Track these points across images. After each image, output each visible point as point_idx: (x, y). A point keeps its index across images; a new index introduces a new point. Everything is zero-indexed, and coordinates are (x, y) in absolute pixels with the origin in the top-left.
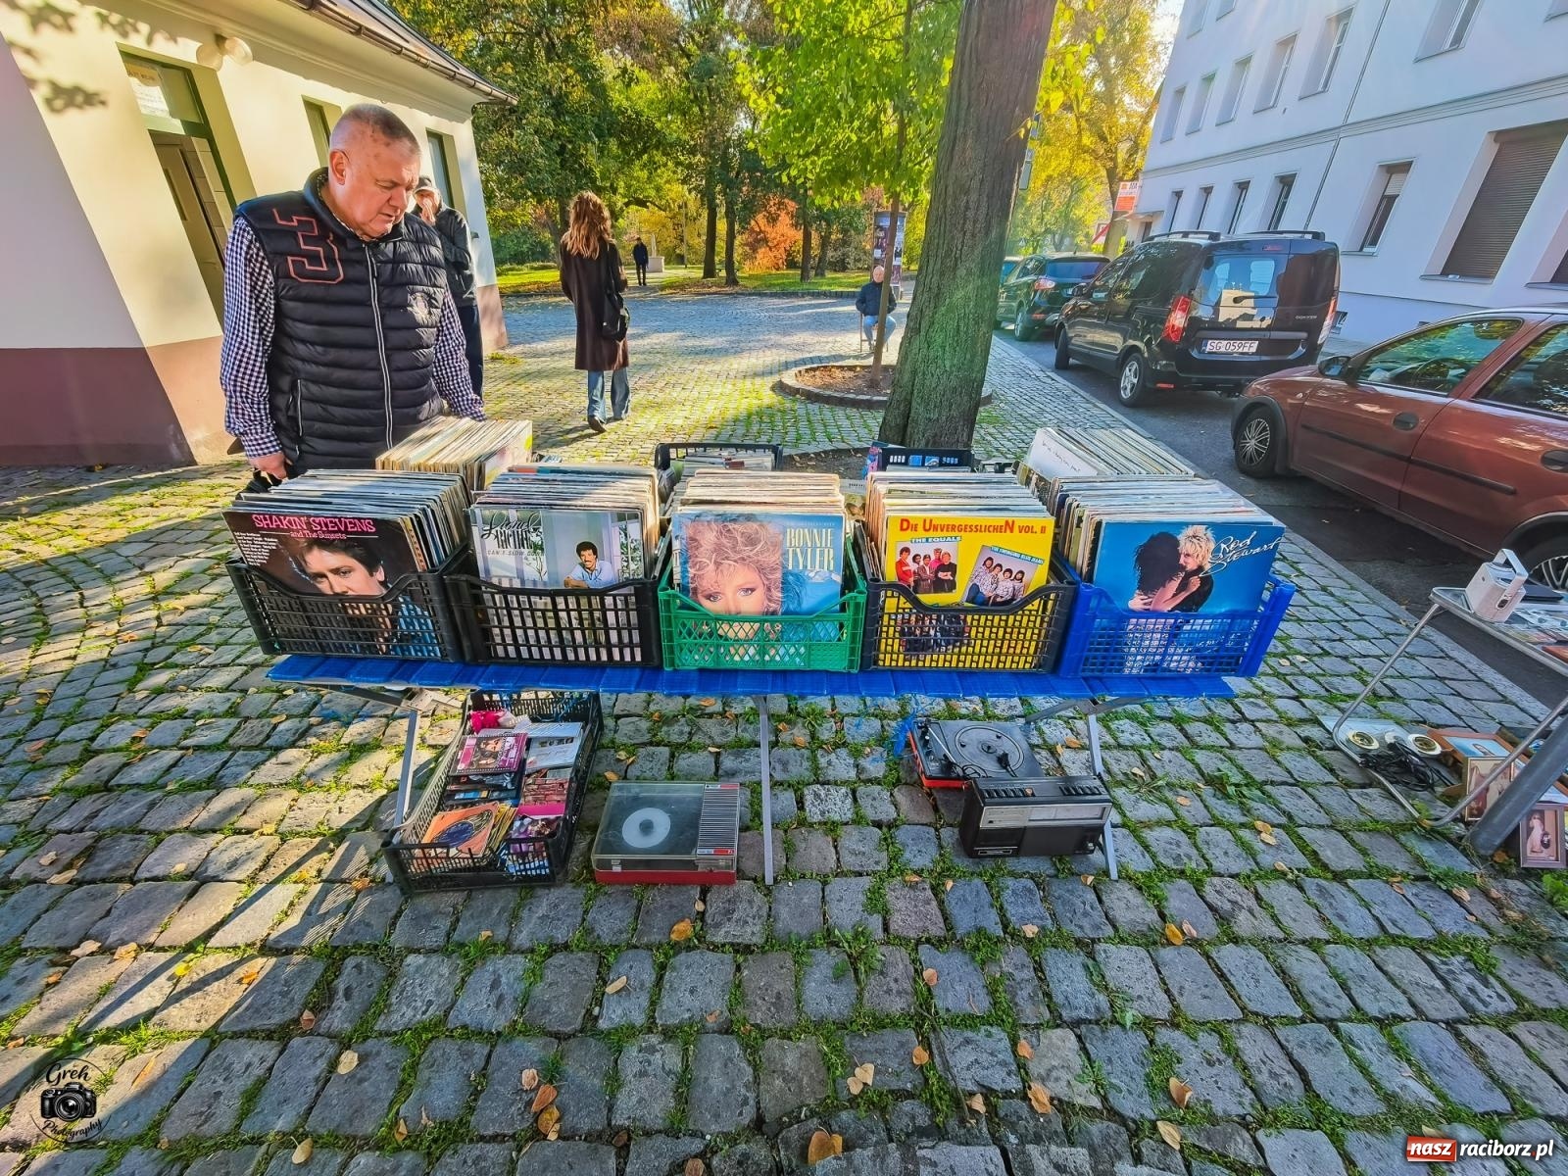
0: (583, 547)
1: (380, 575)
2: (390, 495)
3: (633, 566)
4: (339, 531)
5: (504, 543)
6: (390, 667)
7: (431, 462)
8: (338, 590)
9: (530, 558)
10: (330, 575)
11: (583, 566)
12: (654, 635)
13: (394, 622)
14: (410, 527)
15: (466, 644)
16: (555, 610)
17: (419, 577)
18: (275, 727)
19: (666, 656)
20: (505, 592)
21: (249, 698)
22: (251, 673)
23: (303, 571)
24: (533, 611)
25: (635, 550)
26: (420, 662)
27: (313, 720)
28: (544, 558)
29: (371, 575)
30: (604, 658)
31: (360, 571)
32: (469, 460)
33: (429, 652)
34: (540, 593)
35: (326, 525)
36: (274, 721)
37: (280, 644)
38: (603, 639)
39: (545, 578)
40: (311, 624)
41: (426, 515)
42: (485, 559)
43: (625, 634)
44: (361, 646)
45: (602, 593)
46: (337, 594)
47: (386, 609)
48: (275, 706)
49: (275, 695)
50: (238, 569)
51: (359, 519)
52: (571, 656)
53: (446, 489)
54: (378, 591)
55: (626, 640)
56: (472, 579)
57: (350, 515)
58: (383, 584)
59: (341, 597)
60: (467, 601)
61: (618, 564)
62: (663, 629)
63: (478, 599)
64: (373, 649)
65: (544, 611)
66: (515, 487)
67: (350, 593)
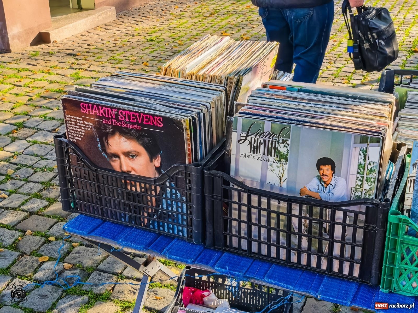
0: (322, 162)
1: (157, 162)
2: (173, 99)
3: (366, 186)
4: (137, 123)
5: (255, 150)
6: (149, 238)
7: (201, 73)
8: (125, 169)
9: (275, 165)
10: (122, 157)
11: (320, 179)
12: (376, 256)
13: (159, 202)
14: (188, 127)
15: (209, 230)
16: (289, 215)
17: (186, 168)
18: (41, 264)
19: (384, 277)
20: (250, 191)
21: (26, 238)
22: (30, 219)
23: (104, 150)
24: (269, 211)
25: (371, 171)
26: (170, 238)
27: (66, 265)
28: (286, 167)
29: (151, 161)
30: (324, 266)
31: (144, 157)
32: (231, 74)
33: (178, 231)
34: (280, 198)
35: (129, 118)
36: (41, 260)
37: (75, 204)
38: (326, 249)
39: (284, 185)
40: (100, 193)
41: (199, 118)
42: (237, 161)
43: (348, 249)
44: (130, 217)
45: (335, 207)
46: (123, 172)
47: (155, 190)
48: (42, 248)
49: (43, 239)
50: (61, 142)
51: (153, 116)
52: (294, 259)
53: (215, 97)
54: (152, 174)
55: (347, 254)
56: (225, 176)
57: (147, 111)
58: (158, 169)
59: (126, 175)
60: (218, 194)
61: (353, 182)
62: (387, 251)
63: (227, 194)
64: (138, 221)
65: (279, 214)
66: (269, 102)
67: (133, 173)
